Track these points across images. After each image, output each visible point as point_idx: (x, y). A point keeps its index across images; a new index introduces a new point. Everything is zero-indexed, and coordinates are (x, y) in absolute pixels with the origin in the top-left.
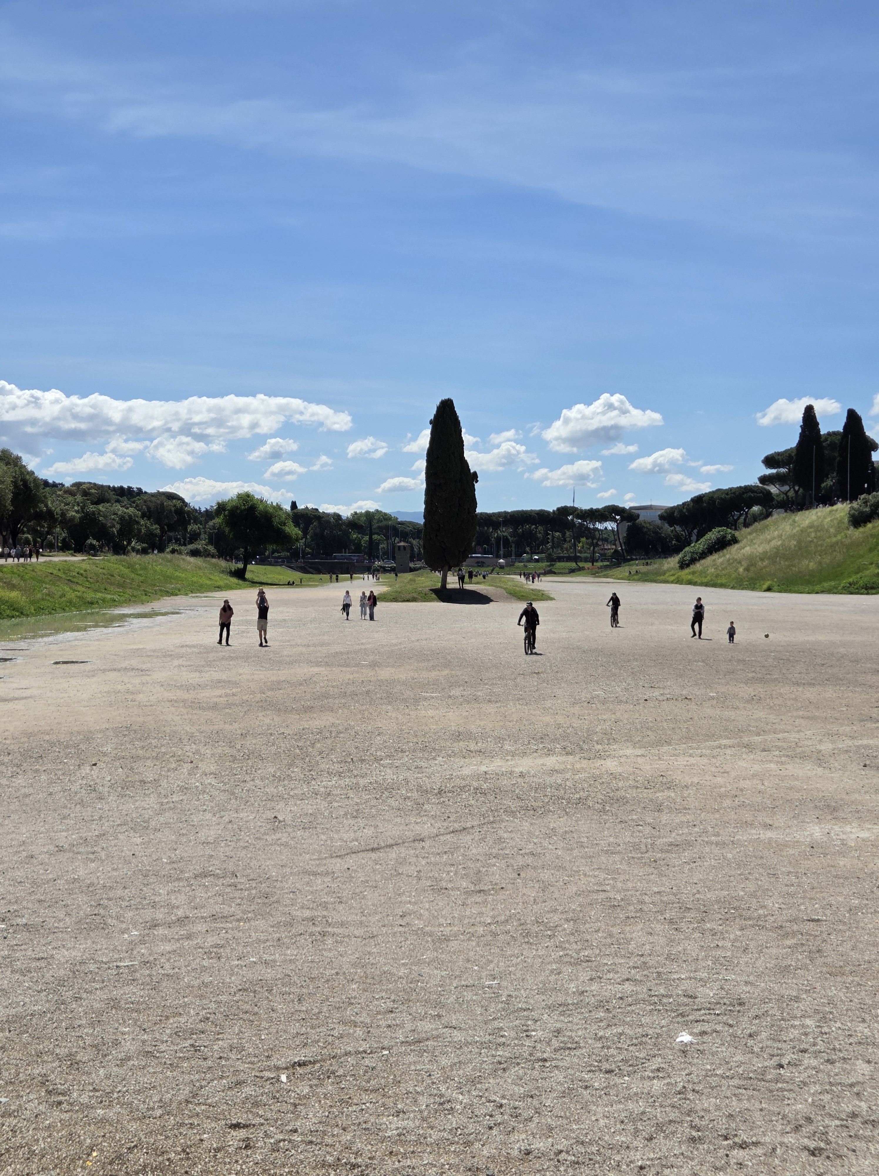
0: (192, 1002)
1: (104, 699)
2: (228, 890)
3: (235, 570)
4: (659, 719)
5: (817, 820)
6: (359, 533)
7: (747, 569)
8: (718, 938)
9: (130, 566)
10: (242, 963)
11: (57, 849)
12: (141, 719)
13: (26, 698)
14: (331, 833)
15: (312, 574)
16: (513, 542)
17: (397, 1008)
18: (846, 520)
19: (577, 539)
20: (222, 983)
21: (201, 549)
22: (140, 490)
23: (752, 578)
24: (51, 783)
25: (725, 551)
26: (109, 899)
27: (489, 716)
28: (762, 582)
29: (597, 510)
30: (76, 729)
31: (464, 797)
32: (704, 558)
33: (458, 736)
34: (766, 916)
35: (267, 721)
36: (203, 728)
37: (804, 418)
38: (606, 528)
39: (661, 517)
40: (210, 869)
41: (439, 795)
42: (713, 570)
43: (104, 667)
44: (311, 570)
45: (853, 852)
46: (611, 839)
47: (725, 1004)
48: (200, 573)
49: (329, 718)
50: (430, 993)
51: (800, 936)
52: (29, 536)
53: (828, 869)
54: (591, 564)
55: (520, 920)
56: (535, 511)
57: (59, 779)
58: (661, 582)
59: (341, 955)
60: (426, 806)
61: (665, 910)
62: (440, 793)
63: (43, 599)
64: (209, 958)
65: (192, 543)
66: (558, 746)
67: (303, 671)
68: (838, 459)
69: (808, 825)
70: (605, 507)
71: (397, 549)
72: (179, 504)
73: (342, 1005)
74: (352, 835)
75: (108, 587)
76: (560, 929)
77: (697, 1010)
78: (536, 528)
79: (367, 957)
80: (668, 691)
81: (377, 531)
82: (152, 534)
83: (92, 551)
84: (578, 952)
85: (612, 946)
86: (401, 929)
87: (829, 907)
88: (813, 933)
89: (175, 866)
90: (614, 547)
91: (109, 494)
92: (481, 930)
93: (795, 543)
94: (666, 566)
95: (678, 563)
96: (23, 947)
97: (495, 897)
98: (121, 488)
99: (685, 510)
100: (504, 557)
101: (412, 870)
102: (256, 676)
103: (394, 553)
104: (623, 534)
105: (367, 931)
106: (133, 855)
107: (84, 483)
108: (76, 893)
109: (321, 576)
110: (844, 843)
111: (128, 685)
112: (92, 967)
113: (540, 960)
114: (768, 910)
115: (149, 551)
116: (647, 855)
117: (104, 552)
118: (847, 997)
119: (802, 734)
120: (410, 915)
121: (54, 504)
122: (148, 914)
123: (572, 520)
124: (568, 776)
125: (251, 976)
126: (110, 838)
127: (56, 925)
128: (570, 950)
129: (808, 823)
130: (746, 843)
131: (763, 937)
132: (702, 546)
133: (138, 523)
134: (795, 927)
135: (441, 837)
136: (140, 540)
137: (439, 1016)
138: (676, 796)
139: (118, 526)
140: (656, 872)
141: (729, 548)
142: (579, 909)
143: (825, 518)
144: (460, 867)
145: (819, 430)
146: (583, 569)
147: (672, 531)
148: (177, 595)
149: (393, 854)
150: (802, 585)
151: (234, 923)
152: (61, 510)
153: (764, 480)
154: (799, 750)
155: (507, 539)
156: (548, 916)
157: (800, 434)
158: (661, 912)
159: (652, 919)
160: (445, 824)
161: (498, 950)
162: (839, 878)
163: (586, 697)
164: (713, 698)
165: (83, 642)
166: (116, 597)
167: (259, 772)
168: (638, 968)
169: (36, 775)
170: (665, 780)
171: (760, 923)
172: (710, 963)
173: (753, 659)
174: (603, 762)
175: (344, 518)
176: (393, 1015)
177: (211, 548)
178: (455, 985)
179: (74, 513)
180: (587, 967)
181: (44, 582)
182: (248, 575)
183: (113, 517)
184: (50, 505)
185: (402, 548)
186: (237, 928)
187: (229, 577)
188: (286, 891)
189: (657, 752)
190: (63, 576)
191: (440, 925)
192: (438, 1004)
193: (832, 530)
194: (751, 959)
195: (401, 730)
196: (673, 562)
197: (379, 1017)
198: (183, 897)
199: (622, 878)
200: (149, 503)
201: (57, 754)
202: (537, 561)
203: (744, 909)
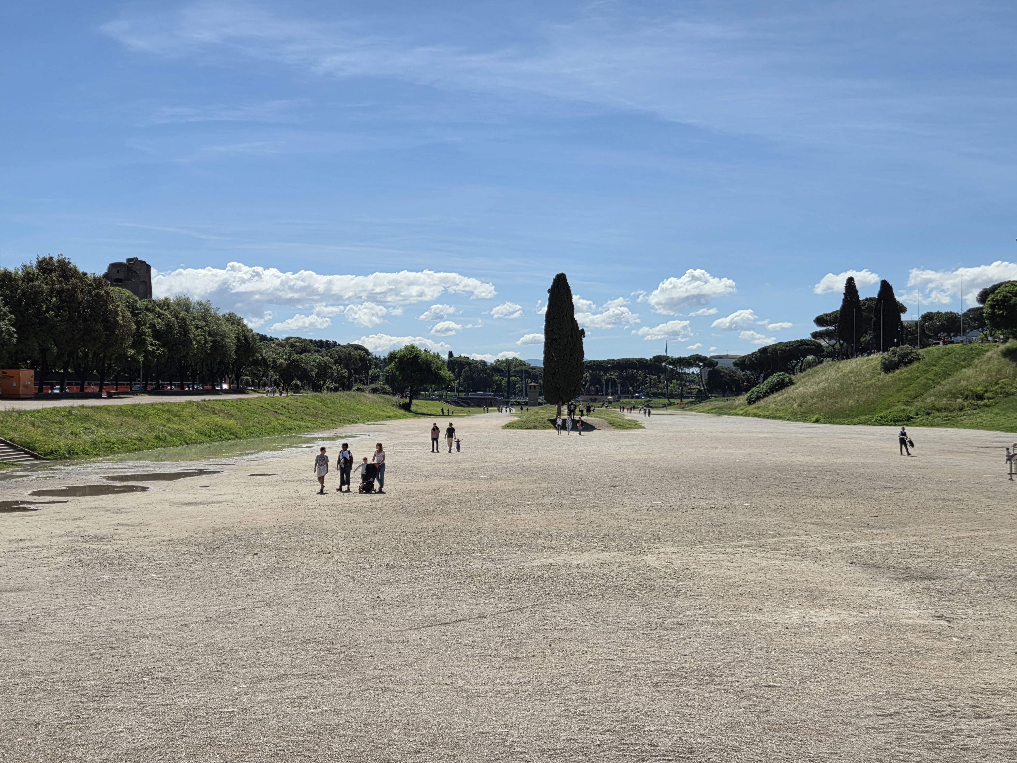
0: (269, 741)
1: (279, 503)
2: (324, 653)
3: (403, 404)
4: (698, 523)
5: (799, 606)
6: (500, 376)
7: (800, 405)
8: (689, 698)
9: (323, 401)
10: (316, 711)
11: (206, 619)
12: (301, 519)
13: (222, 502)
14: (417, 610)
15: (464, 407)
16: (619, 383)
17: (424, 749)
18: (879, 368)
19: (669, 380)
20: (297, 727)
21: (380, 388)
22: (335, 342)
23: (804, 413)
24: (219, 567)
25: (783, 391)
26: (232, 659)
27: (568, 520)
28: (812, 415)
29: (684, 359)
30: (251, 526)
31: (528, 583)
32: (767, 396)
33: (538, 535)
34: (733, 682)
35: (397, 521)
36: (346, 526)
37: (846, 287)
38: (693, 373)
39: (735, 364)
40: (315, 637)
41: (509, 582)
42: (774, 406)
43: (286, 479)
44: (463, 404)
45: (819, 632)
46: (632, 619)
47: (678, 752)
48: (376, 406)
49: (445, 520)
50: (453, 738)
51: (755, 699)
52: (249, 378)
53: (794, 645)
54: (680, 400)
55: (539, 681)
56: (636, 359)
57: (226, 565)
58: (733, 415)
59: (394, 707)
60: (496, 590)
61: (655, 676)
62: (510, 580)
63: (253, 426)
64: (292, 707)
65: (372, 383)
66: (614, 544)
67: (434, 483)
68: (874, 319)
69: (791, 610)
70: (691, 356)
71: (528, 388)
72: (362, 353)
73: (382, 746)
74: (432, 612)
75: (304, 416)
76: (568, 689)
77: (654, 756)
78: (637, 372)
79: (413, 708)
80: (713, 501)
81: (514, 374)
82: (342, 376)
83: (296, 389)
84: (576, 707)
85: (604, 704)
86: (447, 687)
87: (785, 676)
88: (766, 696)
89: (289, 634)
90: (699, 387)
91: (310, 346)
92: (506, 688)
93: (838, 385)
94: (737, 402)
95: (747, 400)
96: (156, 696)
97: (525, 663)
98: (321, 341)
99: (753, 359)
100: (612, 395)
101: (468, 640)
102: (398, 486)
103: (526, 391)
104: (705, 377)
105: (419, 688)
106: (261, 625)
107: (292, 338)
108: (208, 654)
109: (470, 408)
110: (813, 624)
111: (300, 493)
112: (202, 712)
113: (545, 713)
114: (736, 677)
115: (340, 389)
116: (654, 632)
117: (306, 390)
118: (778, 749)
119: (809, 537)
120: (456, 676)
121: (267, 353)
122: (257, 671)
123: (665, 366)
124: (614, 568)
125: (320, 721)
126: (249, 612)
127: (186, 679)
128: (571, 706)
129: (791, 608)
130: (736, 624)
131: (725, 697)
132: (765, 387)
133: (331, 368)
134: (754, 692)
135: (500, 615)
136: (334, 381)
137: (454, 756)
138: (694, 585)
139: (317, 370)
140: (657, 645)
141: (786, 388)
142: (587, 674)
143: (862, 365)
144: (507, 638)
145: (858, 297)
146: (674, 404)
147: (744, 375)
148: (356, 423)
149: (459, 627)
150: (843, 418)
151: (320, 680)
152: (273, 358)
153: (815, 335)
154: (803, 550)
155: (615, 381)
156: (561, 679)
157: (844, 300)
158: (650, 678)
159: (641, 683)
160: (507, 605)
161: (515, 705)
162: (800, 653)
163: (647, 506)
164: (746, 507)
165: (277, 459)
166: (309, 424)
167: (378, 561)
168: (619, 721)
169: (209, 562)
170: (689, 572)
171: (727, 688)
172: (677, 719)
173: (788, 476)
174: (645, 557)
175: (488, 364)
176: (419, 755)
177: (387, 387)
178: (474, 732)
179: (282, 361)
180: (579, 720)
181: (255, 413)
182: (413, 408)
183: (312, 363)
184: (264, 355)
185: (533, 388)
186: (321, 685)
187: (398, 410)
188: (367, 655)
189: (690, 550)
190: (271, 408)
191: (477, 684)
192: (458, 747)
193: (868, 375)
194: (711, 716)
195: (496, 530)
196: (742, 399)
197: (409, 756)
198: (288, 658)
199: (629, 649)
200: (340, 353)
201: (231, 545)
202: (637, 397)
203: (717, 676)
